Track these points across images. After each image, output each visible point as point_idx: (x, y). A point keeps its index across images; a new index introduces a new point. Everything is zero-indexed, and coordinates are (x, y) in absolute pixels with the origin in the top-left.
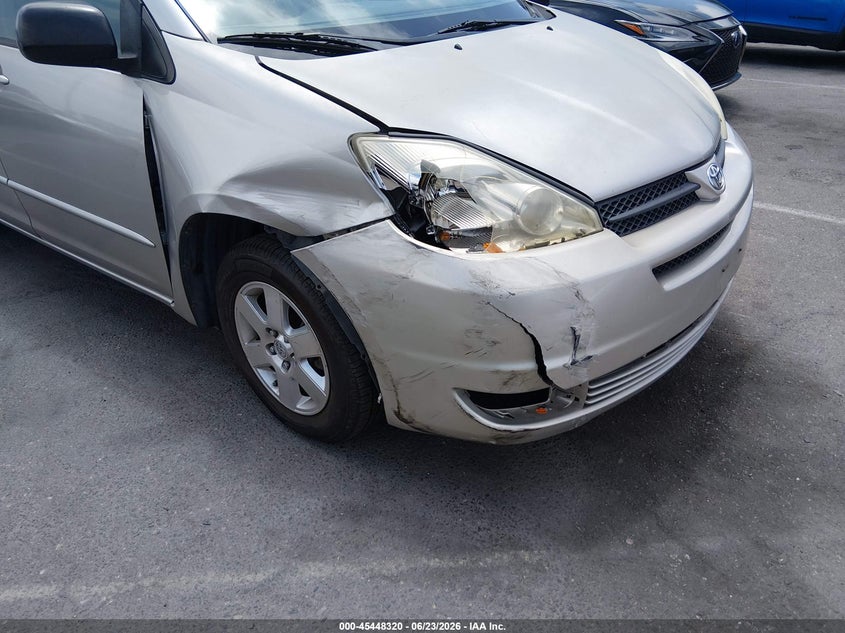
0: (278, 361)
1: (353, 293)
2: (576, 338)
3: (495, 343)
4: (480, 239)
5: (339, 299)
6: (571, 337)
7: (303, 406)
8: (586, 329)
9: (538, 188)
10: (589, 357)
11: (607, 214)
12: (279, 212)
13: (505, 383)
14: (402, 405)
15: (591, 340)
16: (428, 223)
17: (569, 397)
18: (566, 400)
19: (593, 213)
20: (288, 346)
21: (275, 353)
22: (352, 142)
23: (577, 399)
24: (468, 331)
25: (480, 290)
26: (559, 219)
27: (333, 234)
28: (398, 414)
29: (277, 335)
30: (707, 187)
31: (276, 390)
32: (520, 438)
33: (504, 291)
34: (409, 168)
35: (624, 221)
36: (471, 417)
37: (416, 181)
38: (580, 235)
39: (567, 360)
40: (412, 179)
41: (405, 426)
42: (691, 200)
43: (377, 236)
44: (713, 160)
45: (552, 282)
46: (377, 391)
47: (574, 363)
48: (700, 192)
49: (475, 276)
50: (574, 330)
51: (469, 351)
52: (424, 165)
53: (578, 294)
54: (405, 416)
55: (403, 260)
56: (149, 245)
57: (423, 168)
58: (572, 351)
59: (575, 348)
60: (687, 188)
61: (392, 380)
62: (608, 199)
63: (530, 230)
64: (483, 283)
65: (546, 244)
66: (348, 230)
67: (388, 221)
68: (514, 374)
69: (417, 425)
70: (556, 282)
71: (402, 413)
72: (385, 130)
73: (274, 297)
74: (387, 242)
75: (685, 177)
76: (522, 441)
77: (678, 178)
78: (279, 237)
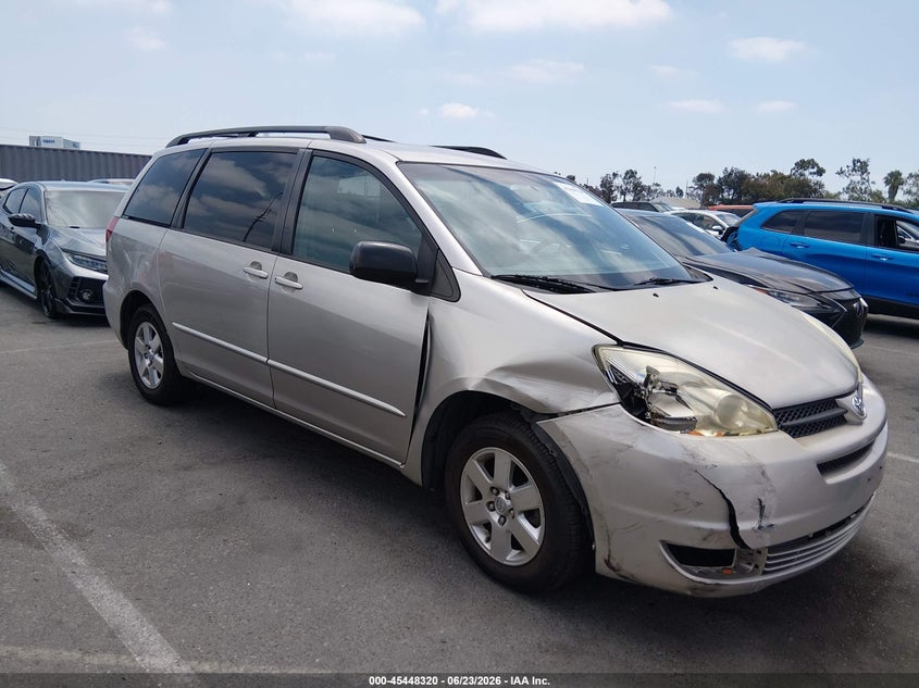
0: (495, 517)
1: (585, 457)
2: (762, 508)
3: (699, 504)
4: (687, 425)
5: (572, 461)
6: (758, 506)
7: (512, 557)
8: (770, 503)
9: (729, 394)
10: (772, 525)
11: (780, 420)
12: (530, 394)
13: (705, 539)
14: (612, 553)
15: (773, 512)
16: (647, 410)
17: (750, 564)
18: (748, 567)
19: (771, 417)
20: (508, 503)
21: (493, 510)
22: (595, 350)
23: (756, 566)
24: (677, 492)
25: (689, 460)
26: (745, 418)
27: (567, 413)
28: (608, 563)
29: (498, 493)
30: (854, 414)
31: (488, 546)
32: (713, 591)
33: (709, 463)
34: (637, 370)
35: (793, 427)
36: (673, 567)
37: (643, 380)
38: (759, 432)
39: (754, 524)
40: (639, 379)
41: (612, 574)
42: (839, 421)
43: (610, 415)
44: (856, 393)
45: (745, 461)
46: (592, 540)
47: (760, 528)
48: (847, 416)
49: (686, 449)
50: (760, 500)
51: (678, 509)
52: (649, 370)
53: (763, 473)
54: (614, 564)
55: (630, 434)
56: (400, 416)
57: (648, 371)
58: (758, 518)
59: (761, 515)
60: (836, 411)
61: (607, 530)
62: (782, 409)
63: (723, 424)
64: (693, 456)
65: (737, 435)
66: (580, 411)
67: (619, 405)
68: (712, 532)
69: (623, 573)
70: (746, 461)
71: (611, 561)
72: (621, 343)
73: (504, 460)
74: (617, 419)
75: (835, 403)
76: (713, 595)
77: (829, 402)
78: (523, 413)
